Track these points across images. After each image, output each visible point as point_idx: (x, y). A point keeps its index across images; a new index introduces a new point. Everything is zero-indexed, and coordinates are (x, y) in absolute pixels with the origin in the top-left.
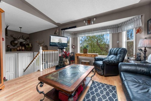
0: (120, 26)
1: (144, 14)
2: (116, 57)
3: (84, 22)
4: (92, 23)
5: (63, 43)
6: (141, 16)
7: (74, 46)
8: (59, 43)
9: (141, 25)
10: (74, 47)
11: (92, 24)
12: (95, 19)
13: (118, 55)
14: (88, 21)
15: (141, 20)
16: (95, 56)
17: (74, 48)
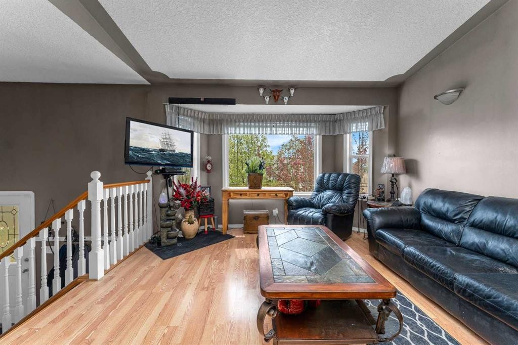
0: (340, 120)
1: (388, 106)
2: (341, 195)
3: (261, 91)
4: (286, 99)
5: (177, 152)
6: (384, 107)
7: (209, 162)
8: (162, 150)
9: (383, 127)
10: (209, 167)
11: (283, 103)
12: (292, 91)
13: (346, 192)
14: (274, 91)
15: (382, 116)
16: (286, 195)
17: (208, 171)
